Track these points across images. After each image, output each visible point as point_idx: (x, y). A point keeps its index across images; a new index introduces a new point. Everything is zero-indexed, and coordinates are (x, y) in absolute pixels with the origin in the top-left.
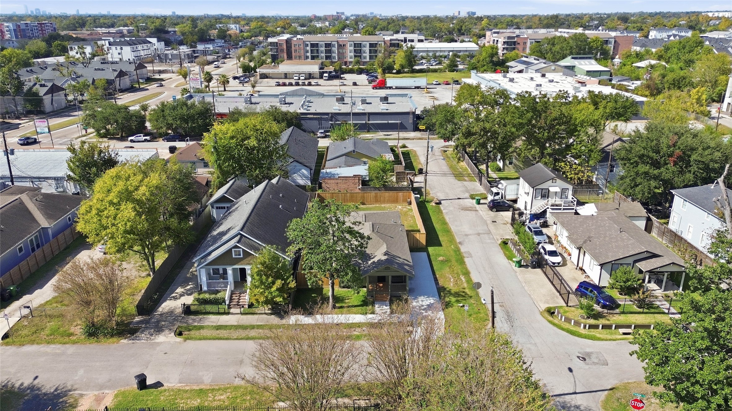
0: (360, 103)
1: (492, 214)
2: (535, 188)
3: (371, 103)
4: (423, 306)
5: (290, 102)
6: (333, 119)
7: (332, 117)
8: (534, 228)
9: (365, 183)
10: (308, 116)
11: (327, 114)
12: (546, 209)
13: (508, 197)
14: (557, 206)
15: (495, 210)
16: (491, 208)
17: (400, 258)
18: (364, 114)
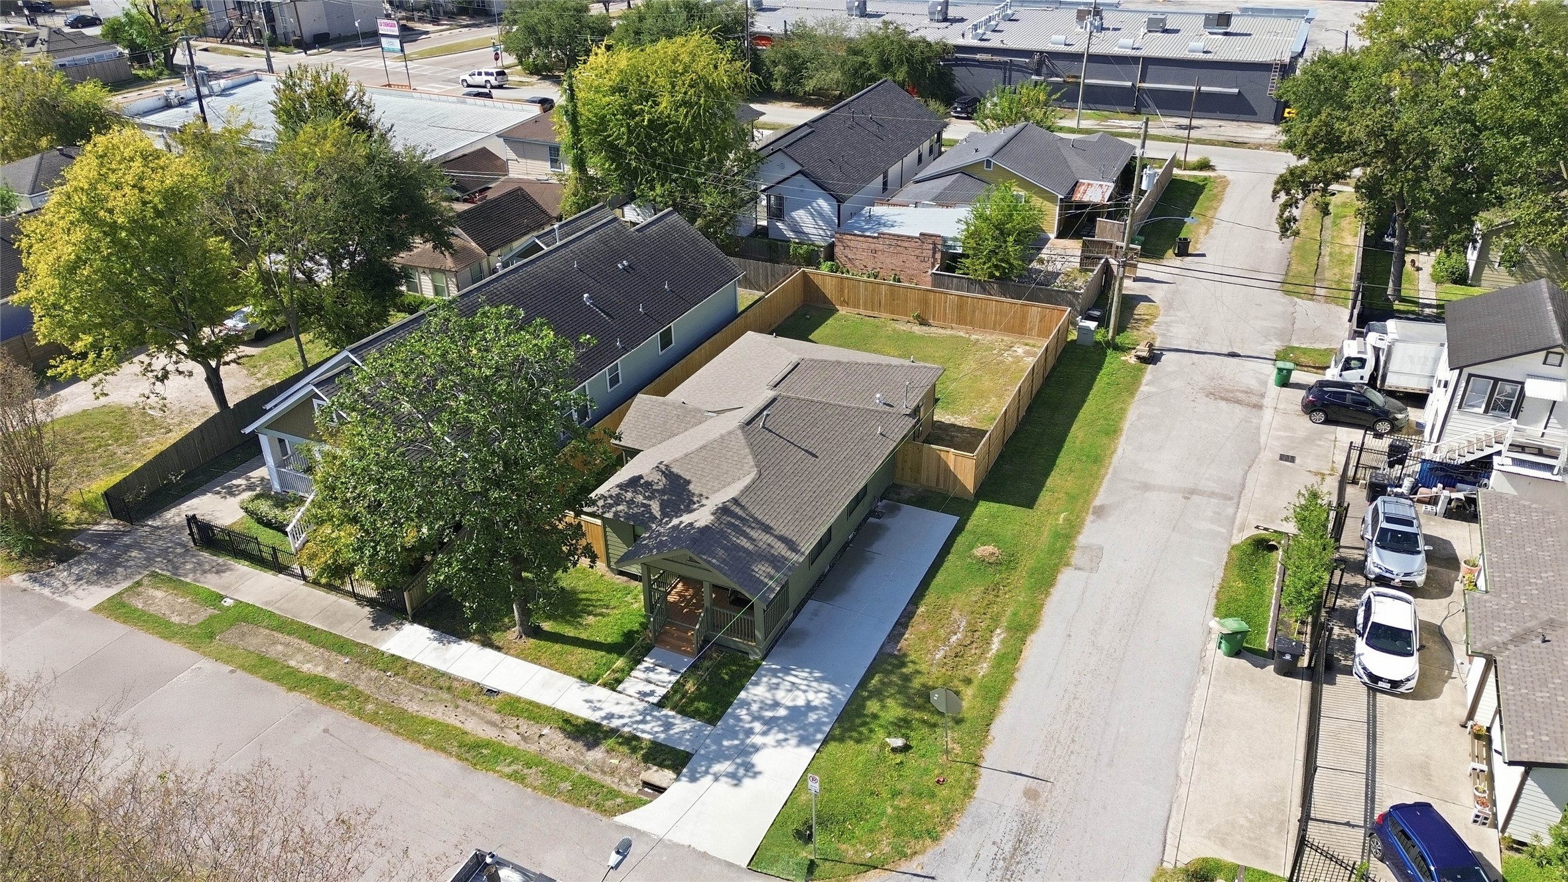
0: (1143, 30)
1: (1306, 425)
2: (1466, 371)
3: (1177, 31)
4: (776, 705)
5: (958, 16)
6: (1044, 70)
7: (1041, 63)
8: (1389, 520)
9: (951, 262)
10: (978, 56)
11: (1028, 53)
12: (1490, 456)
13: (1393, 381)
14: (1540, 452)
15: (1321, 416)
16: (1309, 408)
17: (767, 529)
18: (1135, 60)
